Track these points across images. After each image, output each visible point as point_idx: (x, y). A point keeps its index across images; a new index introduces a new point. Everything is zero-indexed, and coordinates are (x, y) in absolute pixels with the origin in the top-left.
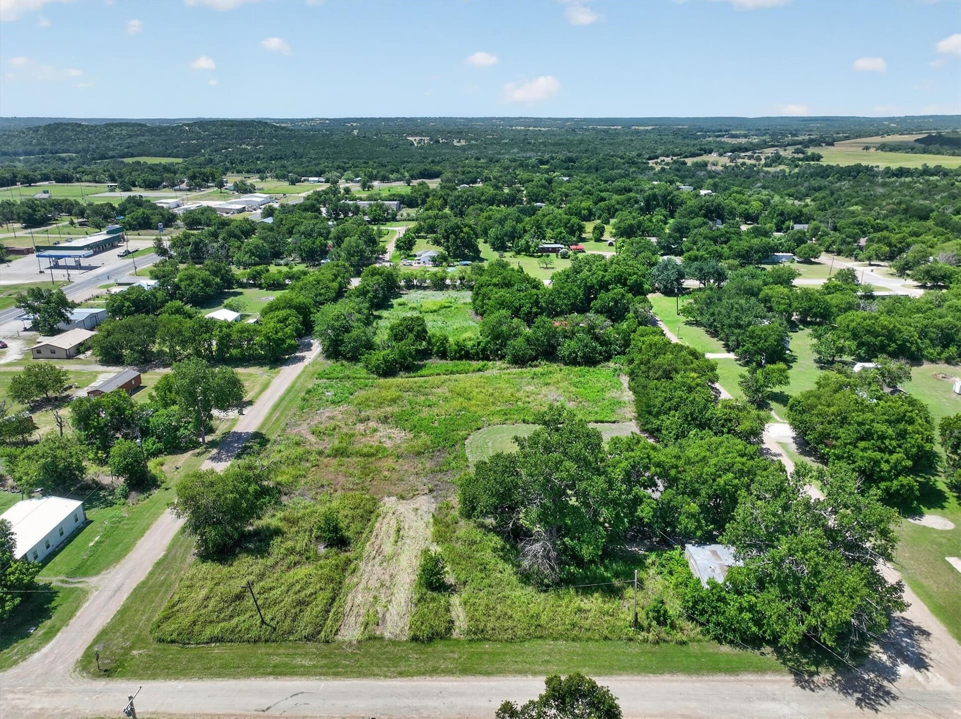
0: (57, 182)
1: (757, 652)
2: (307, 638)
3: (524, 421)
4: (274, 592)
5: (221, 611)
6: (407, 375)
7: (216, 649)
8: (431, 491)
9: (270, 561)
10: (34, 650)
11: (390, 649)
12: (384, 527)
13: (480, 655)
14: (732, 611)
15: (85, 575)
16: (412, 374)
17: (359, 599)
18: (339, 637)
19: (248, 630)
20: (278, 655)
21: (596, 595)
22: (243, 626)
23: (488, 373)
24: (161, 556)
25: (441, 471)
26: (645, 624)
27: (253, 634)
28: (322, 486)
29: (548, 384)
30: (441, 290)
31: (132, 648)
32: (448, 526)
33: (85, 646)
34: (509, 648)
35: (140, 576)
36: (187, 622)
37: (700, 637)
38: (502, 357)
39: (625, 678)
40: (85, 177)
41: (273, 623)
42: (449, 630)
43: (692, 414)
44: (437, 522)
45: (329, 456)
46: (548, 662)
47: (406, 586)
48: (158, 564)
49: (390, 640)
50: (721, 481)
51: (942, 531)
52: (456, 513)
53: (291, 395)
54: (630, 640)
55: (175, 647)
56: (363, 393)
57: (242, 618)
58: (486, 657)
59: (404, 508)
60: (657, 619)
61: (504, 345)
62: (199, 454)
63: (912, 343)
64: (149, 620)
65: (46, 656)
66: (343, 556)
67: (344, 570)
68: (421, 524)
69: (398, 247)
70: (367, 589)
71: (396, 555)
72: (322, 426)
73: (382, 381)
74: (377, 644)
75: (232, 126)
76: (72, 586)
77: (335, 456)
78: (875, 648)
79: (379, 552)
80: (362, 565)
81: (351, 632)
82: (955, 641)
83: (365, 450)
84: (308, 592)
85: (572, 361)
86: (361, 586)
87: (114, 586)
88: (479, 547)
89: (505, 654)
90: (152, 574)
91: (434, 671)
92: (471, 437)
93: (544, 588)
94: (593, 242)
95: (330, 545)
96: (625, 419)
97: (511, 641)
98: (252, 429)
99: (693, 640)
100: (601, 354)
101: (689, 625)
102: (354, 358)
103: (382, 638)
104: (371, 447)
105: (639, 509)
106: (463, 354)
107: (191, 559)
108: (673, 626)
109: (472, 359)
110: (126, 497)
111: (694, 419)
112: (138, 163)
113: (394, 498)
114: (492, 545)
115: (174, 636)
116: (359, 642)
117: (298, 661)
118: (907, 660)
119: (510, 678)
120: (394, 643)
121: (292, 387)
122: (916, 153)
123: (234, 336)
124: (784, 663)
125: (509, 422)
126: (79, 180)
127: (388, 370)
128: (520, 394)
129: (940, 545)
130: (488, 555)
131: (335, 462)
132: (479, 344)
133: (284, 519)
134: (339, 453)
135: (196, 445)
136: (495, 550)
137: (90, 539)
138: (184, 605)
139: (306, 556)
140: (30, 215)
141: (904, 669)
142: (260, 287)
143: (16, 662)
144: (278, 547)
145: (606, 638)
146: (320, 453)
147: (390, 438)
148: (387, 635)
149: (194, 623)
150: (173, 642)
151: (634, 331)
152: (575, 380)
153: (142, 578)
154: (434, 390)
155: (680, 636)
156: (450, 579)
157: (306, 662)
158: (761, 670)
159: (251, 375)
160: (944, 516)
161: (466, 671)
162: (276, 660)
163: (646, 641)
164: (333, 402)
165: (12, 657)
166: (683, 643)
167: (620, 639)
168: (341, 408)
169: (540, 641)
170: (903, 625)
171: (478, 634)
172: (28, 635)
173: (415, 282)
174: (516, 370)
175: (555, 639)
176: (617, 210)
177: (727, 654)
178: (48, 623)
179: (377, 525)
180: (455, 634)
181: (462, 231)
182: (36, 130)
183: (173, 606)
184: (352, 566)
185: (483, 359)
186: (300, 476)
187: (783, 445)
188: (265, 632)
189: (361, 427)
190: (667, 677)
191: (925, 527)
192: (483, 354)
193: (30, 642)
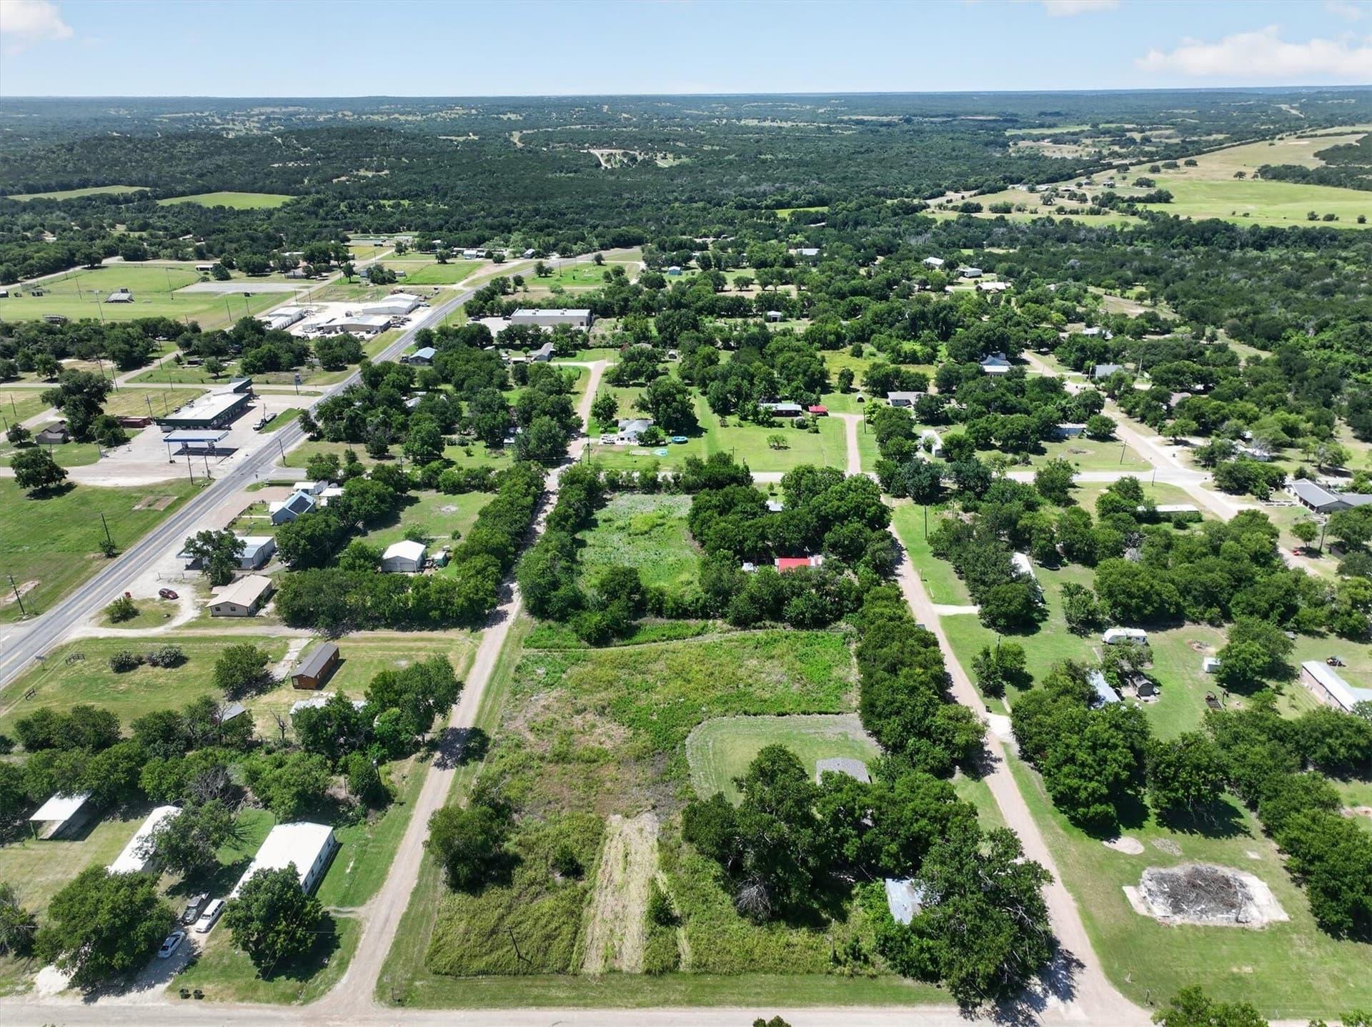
1: (935, 985)
2: (558, 972)
3: (746, 713)
4: (524, 926)
5: (481, 945)
6: (621, 642)
7: (484, 982)
8: (654, 807)
9: (515, 892)
10: (335, 981)
11: (627, 981)
12: (612, 851)
13: (703, 986)
14: (914, 951)
15: (352, 904)
16: (626, 642)
17: (598, 932)
18: (584, 970)
19: (508, 963)
20: (535, 987)
21: (804, 929)
22: (504, 961)
23: (708, 639)
24: (414, 885)
25: (663, 781)
26: (843, 958)
27: (512, 968)
28: (550, 802)
29: (772, 657)
30: (652, 493)
31: (413, 979)
32: (672, 851)
33: (376, 978)
34: (728, 981)
35: (402, 907)
36: (455, 955)
37: (889, 970)
38: (723, 616)
39: (820, 1009)
40: (164, 252)
41: (529, 958)
42: (676, 964)
43: (911, 722)
44: (662, 846)
45: (550, 762)
46: (758, 994)
47: (638, 918)
48: (415, 893)
49: (627, 973)
50: (916, 827)
51: (1132, 856)
52: (678, 835)
53: (500, 674)
54: (829, 973)
55: (449, 978)
56: (576, 669)
57: (500, 952)
58: (707, 990)
59: (630, 827)
60: (853, 955)
61: (725, 603)
62: (423, 760)
63: (1170, 604)
64: (421, 951)
65: (346, 986)
66: (580, 884)
67: (581, 901)
68: (645, 848)
69: (596, 414)
70: (604, 921)
71: (626, 883)
72: (539, 720)
73: (594, 652)
74: (616, 976)
76: (344, 916)
77: (557, 762)
78: (1035, 980)
79: (610, 881)
80: (596, 896)
81: (594, 966)
83: (587, 754)
84: (553, 926)
85: (799, 624)
86: (598, 918)
87: (382, 917)
88: (702, 875)
89: (724, 986)
90: (411, 904)
91: (665, 1003)
92: (691, 735)
93: (757, 923)
94: (838, 393)
95: (565, 874)
96: (850, 709)
97: (728, 974)
98: (469, 725)
99: (882, 973)
100: (831, 613)
101: (879, 959)
102: (562, 618)
103: (621, 971)
104: (592, 751)
105: (846, 846)
106: (682, 612)
107: (443, 888)
108: (866, 961)
109: (689, 617)
110: (366, 816)
111: (913, 727)
113: (619, 816)
114: (713, 872)
115: (447, 969)
116: (602, 975)
117: (553, 992)
118: (1056, 992)
119: (728, 1008)
120: (631, 976)
121: (500, 660)
122: (1308, 183)
123: (433, 597)
124: (955, 996)
125: (730, 714)
127: (601, 638)
128: (742, 673)
129: (1122, 872)
130: (709, 886)
131: (558, 769)
132: (698, 600)
133: (520, 844)
134: (561, 758)
135: (417, 746)
136: (716, 878)
137: (346, 865)
138: (449, 938)
139: (547, 887)
141: (1052, 1000)
142: (438, 488)
143: (323, 993)
144: (521, 876)
145: (809, 972)
146: (542, 759)
147: (609, 737)
148: (625, 968)
149: (462, 957)
150: (446, 974)
151: (868, 591)
152: (802, 650)
153: (405, 910)
154: (650, 666)
155: (871, 970)
156: (677, 912)
157: (562, 995)
158: (932, 1001)
159: (452, 641)
160: (1138, 838)
161: (692, 1002)
162: (536, 992)
163: (842, 974)
164: (547, 685)
165: (317, 987)
166: (873, 977)
167: (820, 972)
168: (554, 694)
169: (753, 975)
170: (1065, 958)
171: (701, 968)
172: (325, 966)
174: (738, 634)
175: (766, 973)
176: (873, 332)
177: (909, 987)
178: (338, 953)
179: (606, 849)
180: (682, 967)
181: (675, 400)
183: (439, 940)
184: (588, 896)
185: (702, 618)
186: (527, 788)
187: (1005, 745)
188: (523, 966)
189: (578, 720)
190: (856, 1008)
191: (1116, 851)
192: (704, 612)
193: (329, 972)
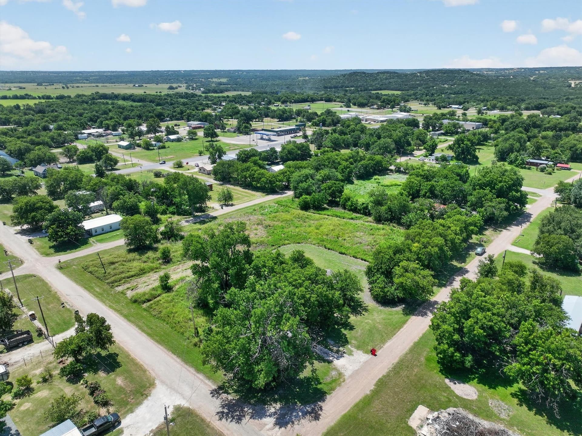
0: (326, 102)
2: (108, 283)
3: (325, 247)
4: (123, 266)
6: (314, 212)
7: (88, 275)
10: (60, 255)
11: (121, 298)
16: (316, 212)
17: (140, 281)
18: (116, 288)
19: (99, 273)
20: (96, 284)
22: (99, 271)
24: (121, 245)
27: (99, 275)
29: (372, 234)
31: (75, 265)
33: (68, 259)
34: (150, 318)
40: (338, 100)
42: (144, 302)
51: (457, 396)
53: (252, 207)
54: (189, 339)
58: (139, 316)
62: (185, 218)
67: (153, 270)
70: (150, 279)
71: (177, 273)
75: (444, 73)
76: (93, 244)
78: (278, 405)
79: (174, 270)
80: (161, 272)
81: (120, 288)
82: (325, 431)
86: (149, 277)
87: (99, 247)
91: (118, 311)
97: (154, 316)
98: (216, 215)
103: (125, 294)
106: (353, 208)
109: (357, 212)
112: (378, 93)
116: (117, 292)
119: (132, 325)
120: (126, 298)
121: (259, 204)
125: (317, 245)
126: (335, 101)
128: (349, 235)
129: (435, 398)
132: (363, 204)
137: (117, 233)
140: (281, 115)
141: (269, 419)
145: (182, 333)
147: (256, 234)
148: (128, 294)
156: (177, 288)
157: (97, 290)
159: (254, 195)
164: (262, 214)
168: (260, 217)
169: (162, 322)
170: (313, 409)
171: (149, 308)
172: (66, 252)
173: (402, 169)
174: (372, 224)
178: (73, 250)
180: (145, 305)
182: (344, 76)
184: (158, 270)
185: (362, 214)
188: (102, 276)
189: (255, 226)
191: (448, 387)
